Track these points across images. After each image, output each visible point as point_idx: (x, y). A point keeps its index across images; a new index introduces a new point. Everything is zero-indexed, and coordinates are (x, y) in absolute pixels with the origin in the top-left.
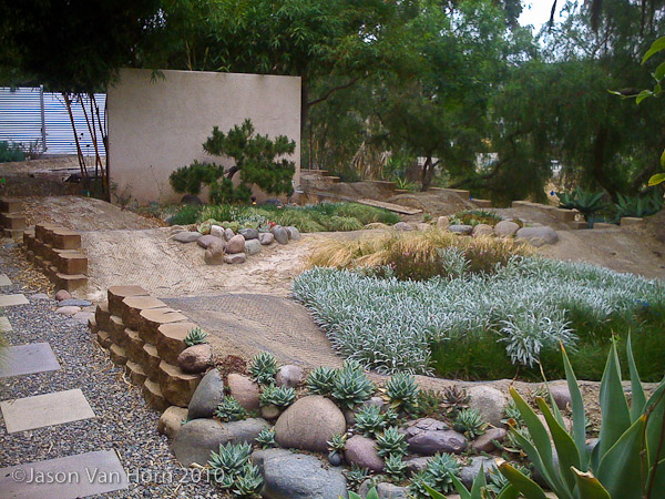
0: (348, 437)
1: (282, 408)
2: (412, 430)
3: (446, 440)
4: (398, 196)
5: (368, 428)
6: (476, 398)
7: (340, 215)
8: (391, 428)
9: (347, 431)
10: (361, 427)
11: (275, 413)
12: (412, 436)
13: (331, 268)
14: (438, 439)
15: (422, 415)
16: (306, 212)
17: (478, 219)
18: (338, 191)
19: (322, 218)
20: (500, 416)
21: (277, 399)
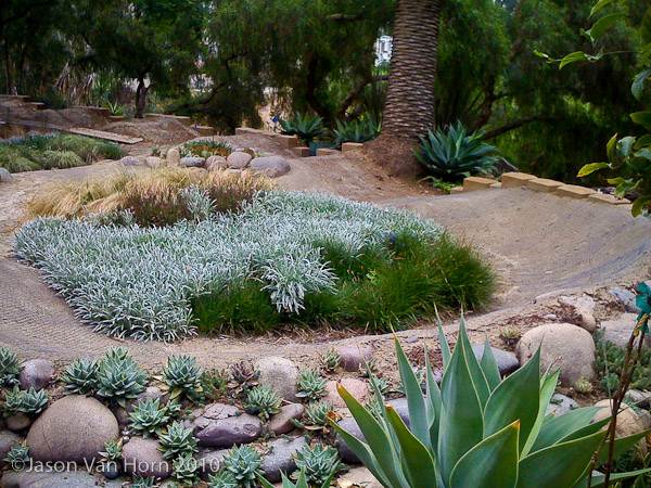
0: (124, 443)
1: (33, 417)
2: (200, 422)
3: (241, 428)
4: (114, 124)
5: (147, 428)
6: (266, 372)
7: (54, 148)
8: (175, 423)
9: (121, 435)
10: (139, 427)
11: (25, 423)
12: (201, 429)
13: (58, 217)
14: (231, 429)
15: (208, 400)
16: (13, 146)
17: (209, 150)
18: (46, 119)
19: (34, 153)
20: (294, 389)
21: (25, 406)
